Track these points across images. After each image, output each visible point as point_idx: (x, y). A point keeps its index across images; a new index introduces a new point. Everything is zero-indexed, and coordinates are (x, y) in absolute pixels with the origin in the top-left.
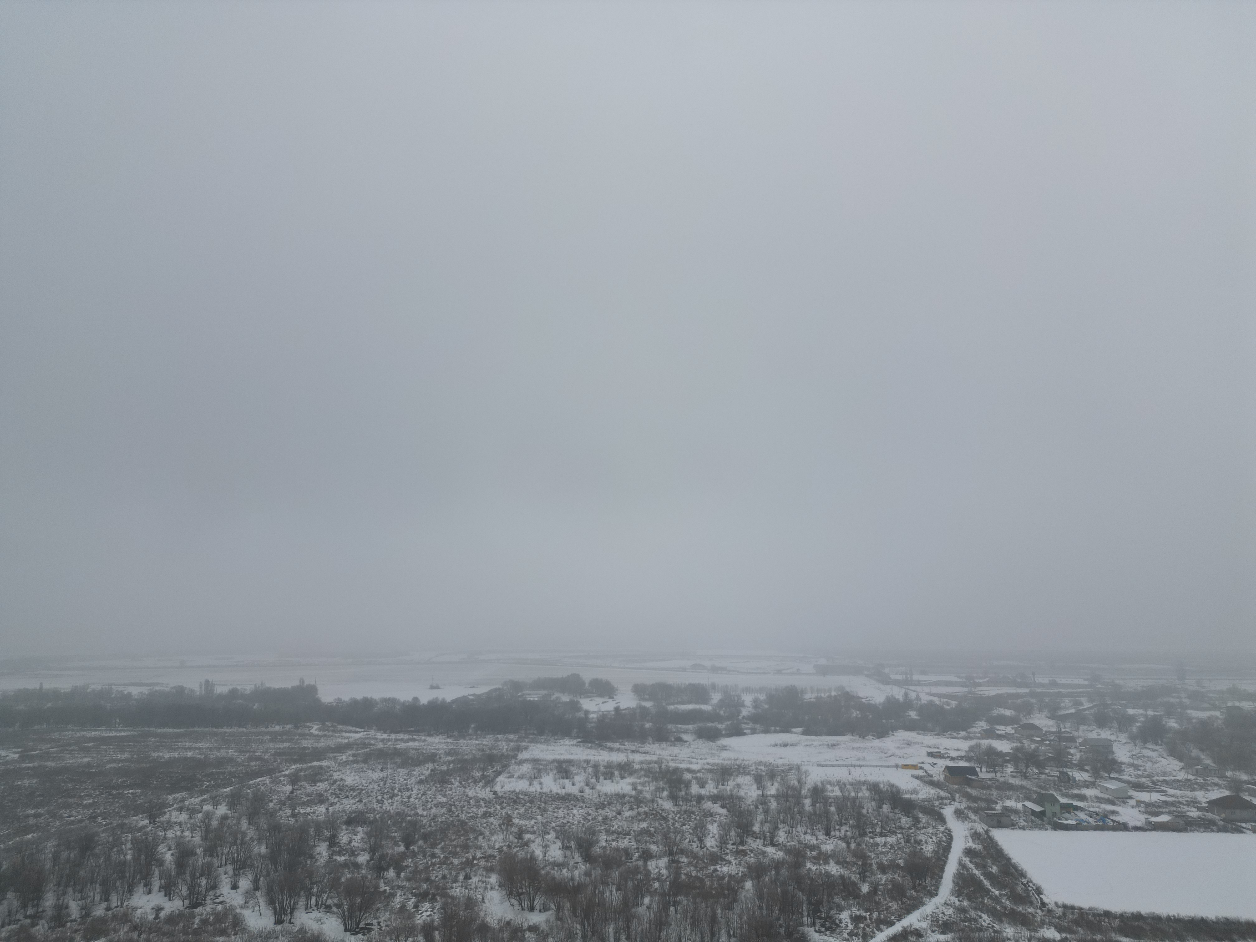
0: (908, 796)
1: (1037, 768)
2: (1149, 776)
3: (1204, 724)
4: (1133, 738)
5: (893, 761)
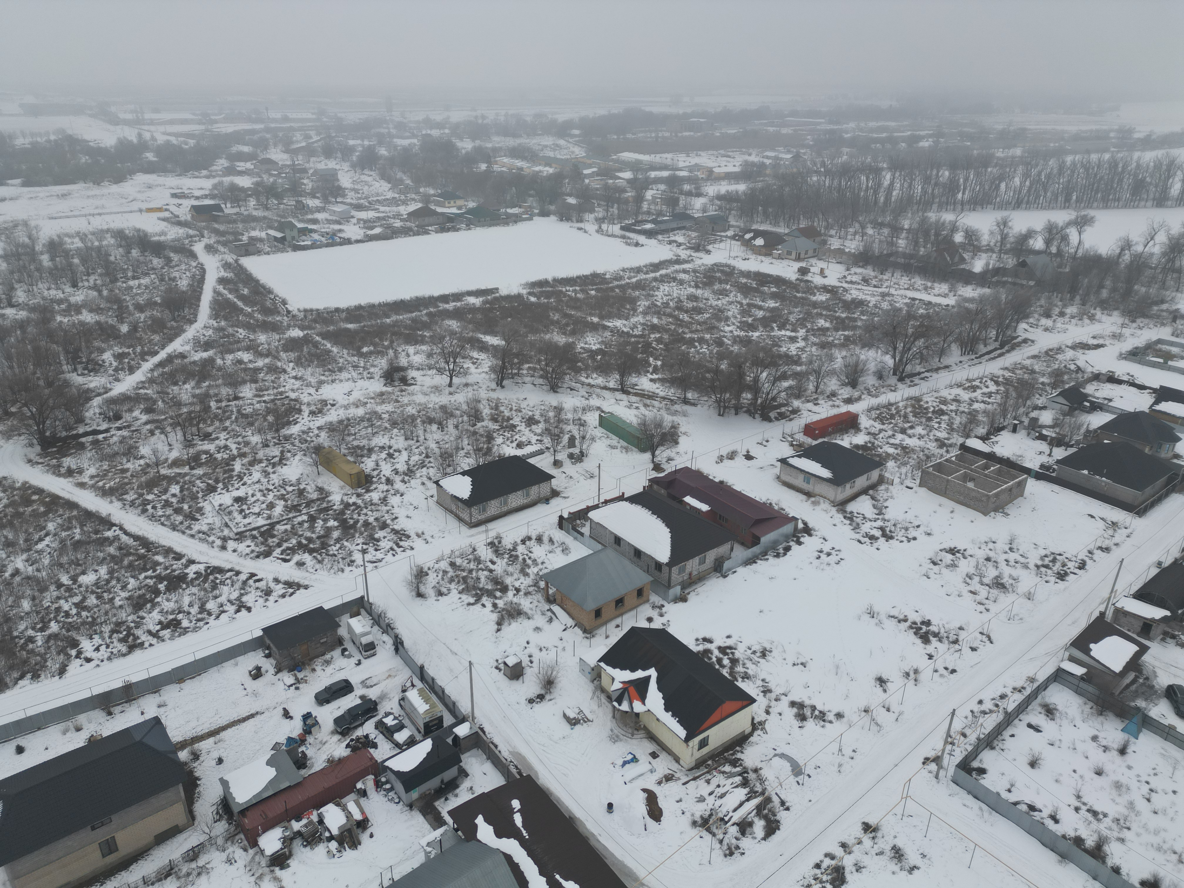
0: (156, 238)
1: (276, 199)
2: (366, 198)
3: (406, 150)
4: (353, 166)
5: (135, 206)
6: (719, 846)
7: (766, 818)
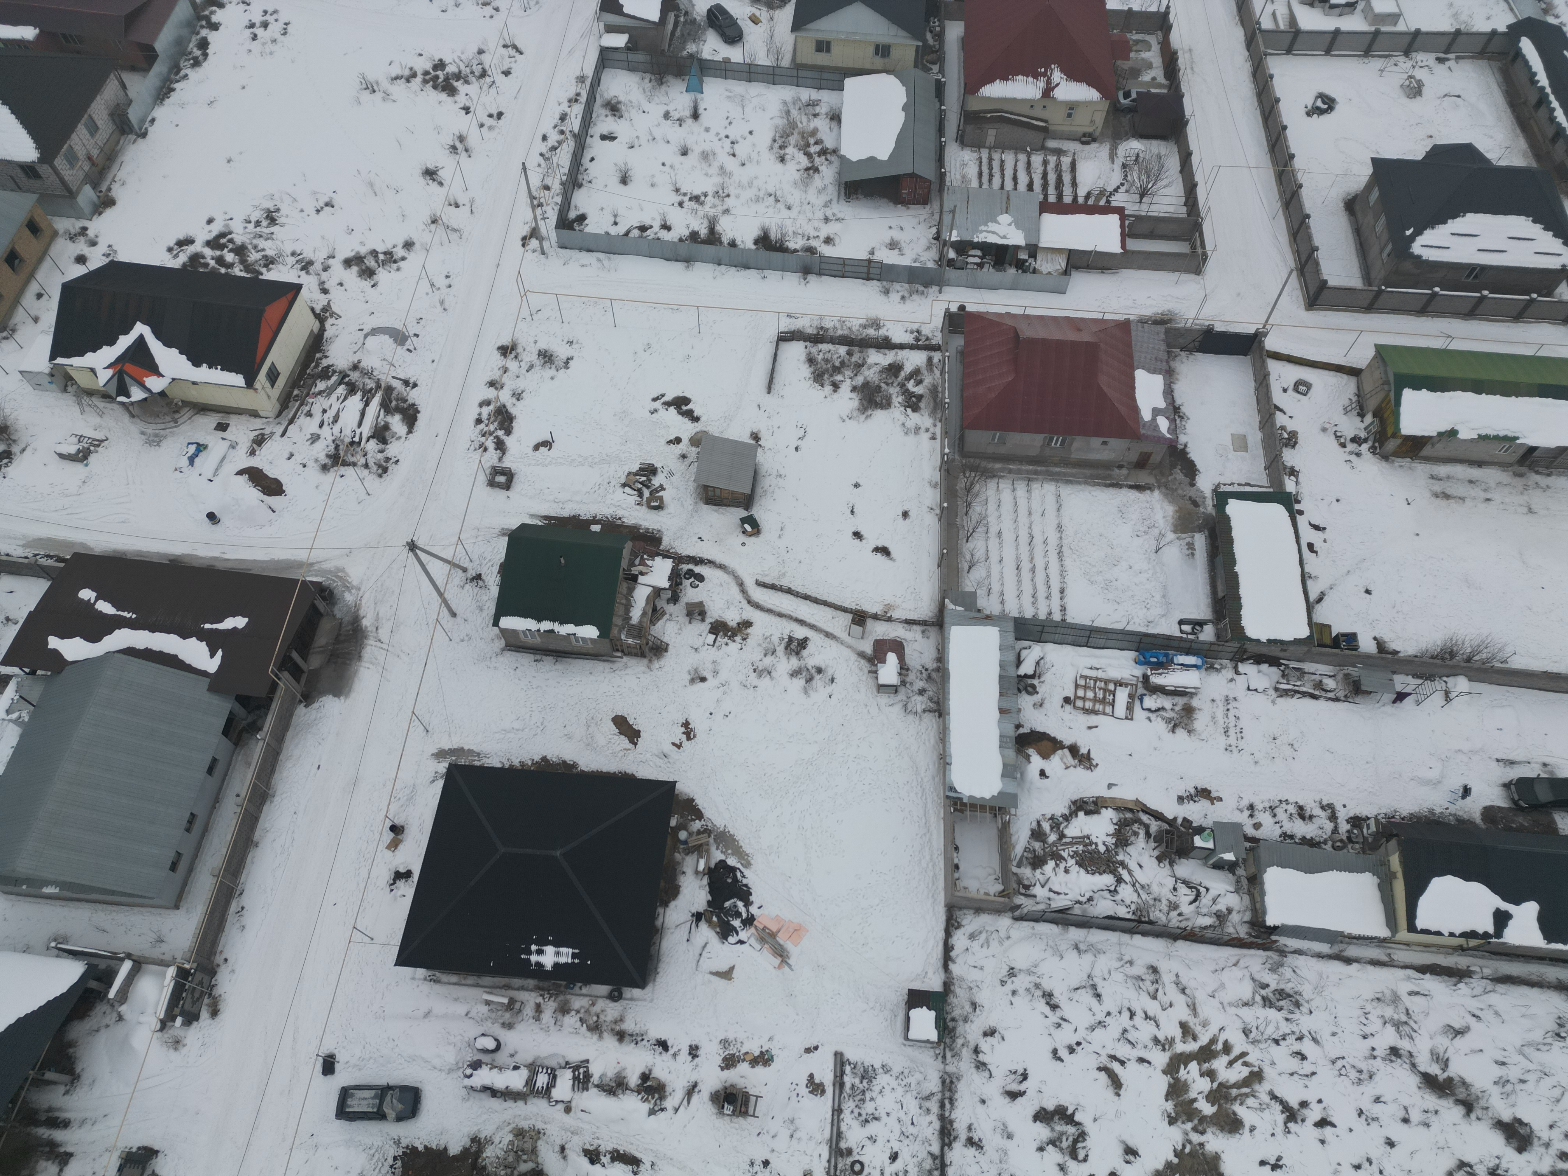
6: (366, 471)
7: (398, 410)
